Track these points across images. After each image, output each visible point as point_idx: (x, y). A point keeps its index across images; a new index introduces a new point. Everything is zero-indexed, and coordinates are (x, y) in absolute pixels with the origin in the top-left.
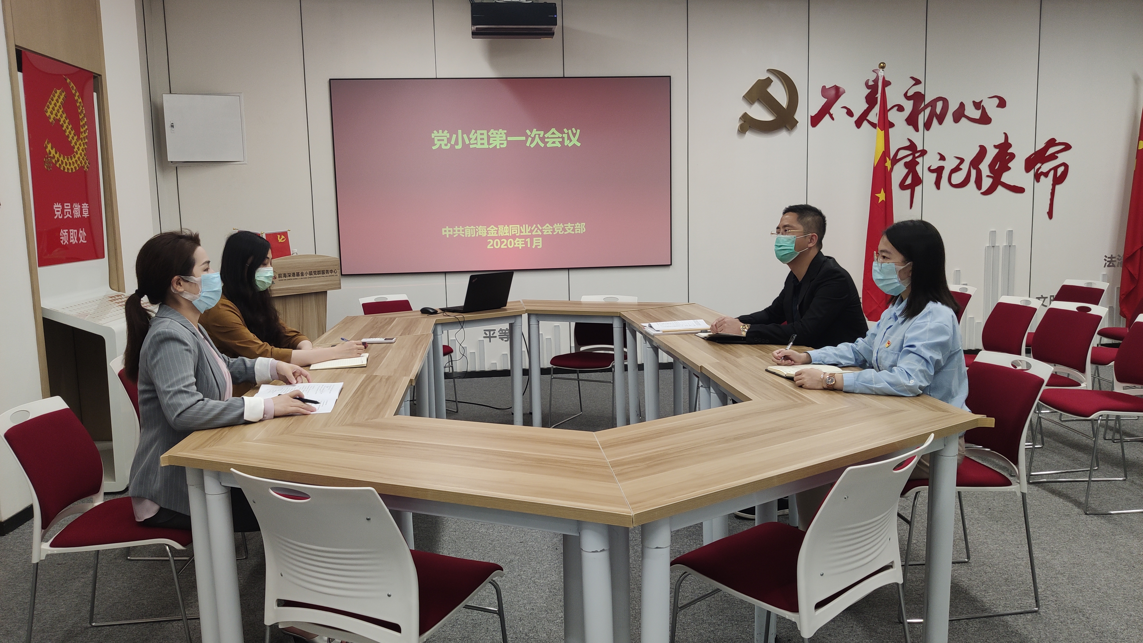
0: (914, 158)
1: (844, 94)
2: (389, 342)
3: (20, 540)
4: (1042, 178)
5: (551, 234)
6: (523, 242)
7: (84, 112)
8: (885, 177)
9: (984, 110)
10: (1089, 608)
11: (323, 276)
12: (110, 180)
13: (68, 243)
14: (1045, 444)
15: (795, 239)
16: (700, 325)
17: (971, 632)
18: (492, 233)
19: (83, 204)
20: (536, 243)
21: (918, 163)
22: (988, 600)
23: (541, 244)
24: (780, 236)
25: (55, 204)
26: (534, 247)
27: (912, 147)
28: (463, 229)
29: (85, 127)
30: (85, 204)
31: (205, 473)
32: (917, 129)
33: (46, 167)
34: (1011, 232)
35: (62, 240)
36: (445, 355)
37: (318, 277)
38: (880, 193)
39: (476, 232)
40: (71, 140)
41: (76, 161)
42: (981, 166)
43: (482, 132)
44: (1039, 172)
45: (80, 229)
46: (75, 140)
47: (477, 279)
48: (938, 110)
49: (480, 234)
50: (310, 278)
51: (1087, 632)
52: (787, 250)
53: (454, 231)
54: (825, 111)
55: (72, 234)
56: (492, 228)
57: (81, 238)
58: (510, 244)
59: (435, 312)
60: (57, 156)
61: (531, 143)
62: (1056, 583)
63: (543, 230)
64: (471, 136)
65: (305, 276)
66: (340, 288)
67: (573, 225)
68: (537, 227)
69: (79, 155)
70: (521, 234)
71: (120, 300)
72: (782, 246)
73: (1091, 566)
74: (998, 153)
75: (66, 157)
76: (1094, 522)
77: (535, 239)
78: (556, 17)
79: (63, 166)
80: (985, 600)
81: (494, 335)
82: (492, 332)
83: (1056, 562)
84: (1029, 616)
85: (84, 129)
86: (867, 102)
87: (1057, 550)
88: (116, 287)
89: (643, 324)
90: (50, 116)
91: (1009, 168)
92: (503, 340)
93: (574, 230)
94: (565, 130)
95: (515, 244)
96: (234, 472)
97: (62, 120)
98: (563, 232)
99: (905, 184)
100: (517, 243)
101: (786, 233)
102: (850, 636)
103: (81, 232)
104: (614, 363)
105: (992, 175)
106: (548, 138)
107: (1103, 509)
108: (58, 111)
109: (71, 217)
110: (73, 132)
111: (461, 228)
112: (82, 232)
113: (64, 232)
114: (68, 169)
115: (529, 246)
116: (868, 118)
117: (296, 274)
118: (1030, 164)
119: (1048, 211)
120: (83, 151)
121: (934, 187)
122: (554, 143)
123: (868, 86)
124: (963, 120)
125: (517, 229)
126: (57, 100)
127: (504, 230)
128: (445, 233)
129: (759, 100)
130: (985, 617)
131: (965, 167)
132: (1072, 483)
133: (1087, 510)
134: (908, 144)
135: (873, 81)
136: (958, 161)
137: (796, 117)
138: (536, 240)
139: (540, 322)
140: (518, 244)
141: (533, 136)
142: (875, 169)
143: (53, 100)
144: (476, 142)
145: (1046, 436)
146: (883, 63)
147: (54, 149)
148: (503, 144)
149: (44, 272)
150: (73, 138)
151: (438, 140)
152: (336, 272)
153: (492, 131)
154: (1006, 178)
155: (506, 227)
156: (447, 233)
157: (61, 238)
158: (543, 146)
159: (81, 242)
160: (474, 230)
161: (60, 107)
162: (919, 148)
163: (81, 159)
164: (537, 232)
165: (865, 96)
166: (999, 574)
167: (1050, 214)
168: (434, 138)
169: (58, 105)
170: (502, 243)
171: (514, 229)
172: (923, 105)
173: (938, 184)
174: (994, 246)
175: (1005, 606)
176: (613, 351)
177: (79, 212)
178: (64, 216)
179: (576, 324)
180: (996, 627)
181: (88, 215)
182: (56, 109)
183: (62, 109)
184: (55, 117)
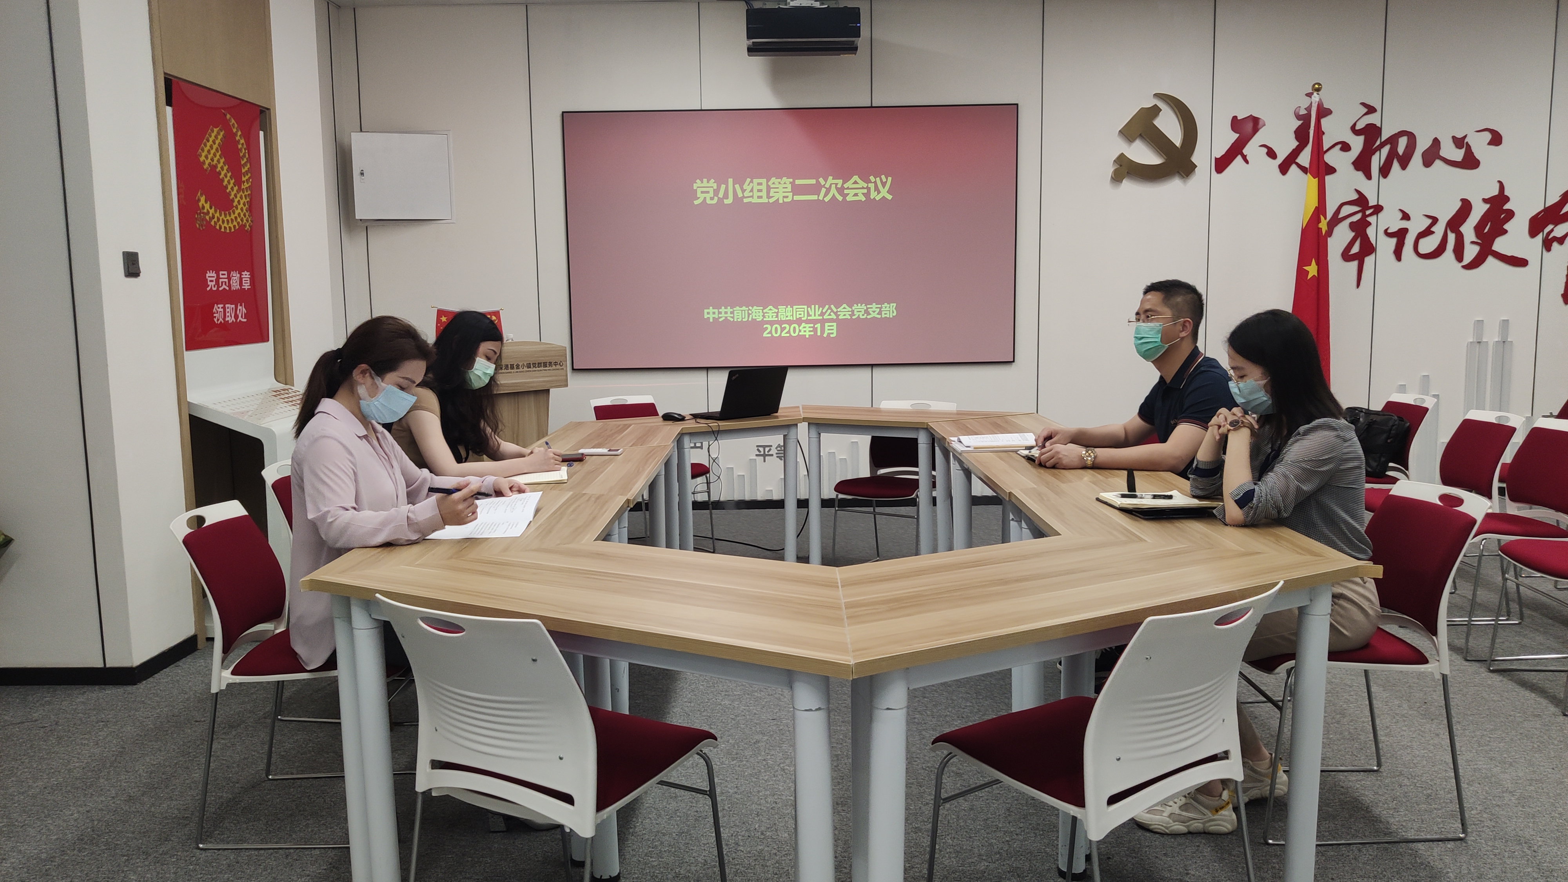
0: (1365, 216)
1: (1265, 128)
2: (613, 454)
3: (155, 691)
4: (1555, 245)
5: (849, 318)
6: (811, 329)
7: (247, 156)
8: (1319, 243)
9: (1469, 148)
10: (1539, 839)
11: (545, 370)
12: (278, 242)
13: (223, 322)
14: (1527, 620)
15: (1161, 328)
16: (1027, 440)
17: (1363, 861)
18: (770, 317)
19: (243, 273)
20: (829, 330)
21: (1369, 224)
22: (1397, 822)
23: (835, 331)
24: (1141, 324)
25: (208, 272)
26: (825, 335)
27: (1361, 201)
28: (732, 310)
29: (247, 175)
30: (246, 273)
31: (353, 602)
32: (1369, 176)
33: (198, 226)
34: (1505, 323)
35: (215, 317)
36: (694, 476)
37: (538, 371)
38: (1310, 264)
39: (749, 314)
40: (230, 192)
41: (236, 218)
42: (1462, 229)
43: (760, 181)
44: (1550, 237)
45: (239, 304)
46: (235, 191)
47: (737, 375)
48: (1401, 150)
49: (754, 318)
50: (528, 371)
51: (1530, 870)
52: (1151, 344)
53: (720, 313)
54: (1236, 151)
55: (229, 310)
56: (770, 310)
57: (240, 316)
58: (794, 331)
59: (682, 419)
60: (212, 211)
61: (825, 196)
62: (1499, 803)
63: (839, 313)
64: (745, 187)
65: (521, 370)
66: (567, 386)
67: (880, 306)
68: (830, 308)
69: (239, 210)
70: (809, 318)
71: (287, 396)
72: (1143, 338)
73: (1556, 784)
74: (1488, 209)
75: (223, 212)
77: (827, 324)
78: (860, 26)
79: (220, 225)
80: (1392, 820)
81: (770, 453)
82: (767, 449)
83: (1507, 776)
84: (1450, 845)
85: (247, 177)
86: (1297, 138)
87: (1511, 761)
88: (282, 378)
89: (952, 438)
90: (204, 161)
91: (1506, 232)
93: (880, 313)
94: (872, 178)
95: (800, 331)
96: (381, 600)
97: (219, 166)
98: (866, 315)
99: (1350, 254)
100: (803, 330)
101: (1148, 320)
102: (1193, 857)
103: (239, 307)
104: (919, 491)
105: (1479, 241)
106: (848, 188)
108: (215, 155)
109: (227, 288)
110: (232, 182)
111: (729, 310)
112: (241, 307)
113: (219, 308)
114: (225, 228)
115: (819, 334)
116: (1298, 161)
117: (509, 366)
118: (1536, 225)
119: (1563, 292)
120: (244, 205)
121: (1393, 257)
122: (856, 195)
123: (1298, 117)
124: (1438, 163)
125: (804, 311)
126: (214, 142)
127: (786, 312)
128: (708, 316)
129: (1141, 136)
130: (1386, 843)
131: (1439, 229)
132: (1555, 673)
134: (1355, 196)
135: (1305, 109)
136: (1429, 221)
137: (1195, 159)
138: (829, 326)
139: (821, 434)
140: (805, 331)
141: (827, 186)
142: (1304, 232)
143: (208, 141)
144: (751, 194)
146: (1319, 84)
147: (209, 202)
148: (787, 197)
149: (193, 358)
150: (232, 189)
151: (702, 192)
152: (561, 364)
153: (773, 179)
154: (1500, 245)
155: (789, 308)
156: (711, 316)
157: (215, 315)
158: (841, 200)
159: (240, 320)
160: (746, 311)
161: (217, 150)
162: (1372, 202)
163: (242, 215)
164: (830, 315)
165: (1294, 129)
166: (1419, 788)
168: (696, 190)
169: (215, 147)
170: (783, 329)
171: (800, 311)
172: (1378, 143)
173: (1398, 253)
174: (1479, 342)
175: (1419, 830)
176: (918, 475)
177: (238, 283)
178: (219, 287)
179: (873, 438)
180: (1400, 857)
181: (250, 287)
182: (212, 152)
183: (220, 152)
184: (210, 163)
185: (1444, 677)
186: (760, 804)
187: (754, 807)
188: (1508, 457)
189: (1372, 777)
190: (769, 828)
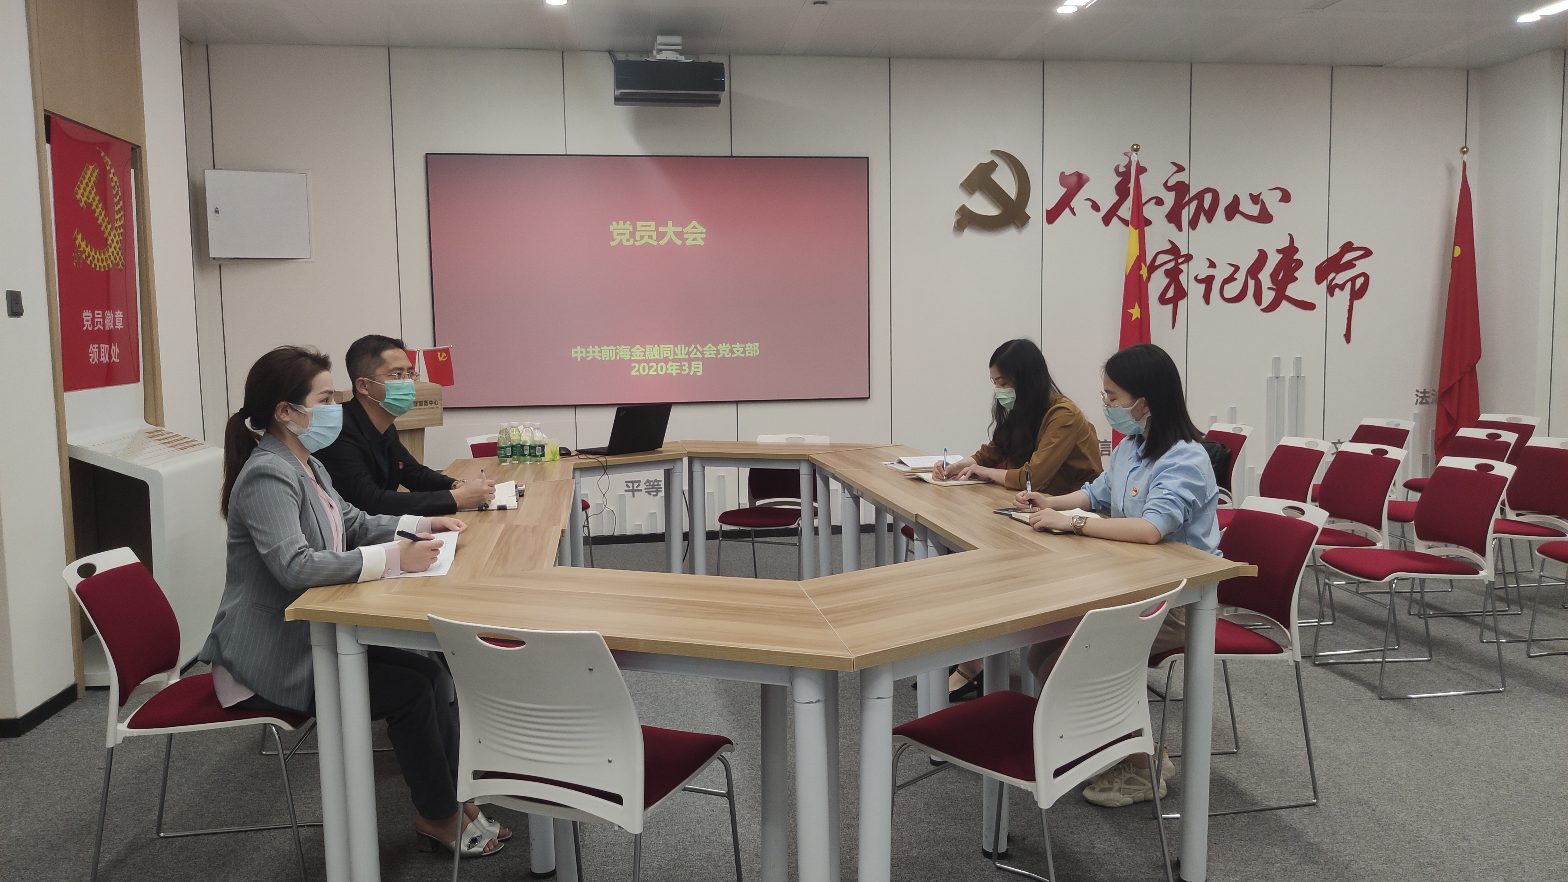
0: (1177, 264)
1: (1088, 183)
4: (1337, 290)
5: (715, 356)
6: (679, 367)
7: (120, 194)
8: (1141, 288)
9: (1263, 204)
10: (1376, 800)
12: (148, 281)
13: (98, 362)
14: (1337, 621)
18: (638, 356)
19: (116, 312)
20: (695, 368)
21: (1182, 271)
22: (1259, 793)
23: (701, 370)
25: (84, 311)
26: (692, 374)
27: (1174, 250)
28: (599, 349)
29: (120, 213)
30: (119, 312)
31: (338, 628)
32: (1180, 229)
33: (75, 264)
34: (1298, 360)
35: (91, 357)
38: (1133, 307)
39: (616, 353)
40: (104, 230)
41: (110, 256)
42: (1260, 276)
43: (625, 222)
44: (1333, 284)
45: (113, 344)
46: (109, 229)
47: (625, 412)
48: (1207, 205)
49: (622, 357)
51: (1372, 825)
53: (587, 352)
54: (1064, 203)
55: (103, 350)
56: (638, 349)
57: (113, 356)
58: (662, 369)
59: (574, 454)
60: (88, 250)
62: (1340, 774)
63: (705, 352)
66: (442, 424)
67: (744, 345)
68: (696, 347)
69: (113, 249)
70: (676, 357)
71: (161, 437)
73: (1382, 755)
74: (1281, 259)
75: (98, 251)
76: (1389, 708)
77: (693, 363)
78: (724, 81)
79: (95, 263)
80: (1255, 793)
81: (639, 488)
82: (636, 485)
84: (1306, 809)
85: (120, 215)
86: (1117, 193)
88: (150, 420)
90: (81, 199)
91: (1296, 279)
92: (650, 494)
93: (744, 352)
95: (667, 369)
97: (94, 204)
98: (730, 354)
99: (1166, 298)
100: (670, 368)
102: (1096, 833)
103: (113, 347)
104: (800, 521)
105: (1274, 287)
107: (1402, 693)
108: (90, 193)
109: (102, 328)
110: (106, 220)
111: (597, 349)
113: (94, 348)
114: (100, 267)
115: (686, 372)
116: (1118, 213)
118: (1321, 273)
119: (1345, 333)
120: (117, 243)
121: (1202, 301)
123: (1118, 174)
124: (1238, 217)
125: (671, 351)
126: (89, 179)
127: (653, 351)
128: (576, 355)
129: (980, 189)
130: (1254, 811)
131: (1241, 276)
133: (1384, 696)
134: (1168, 246)
135: (1124, 167)
136: (1233, 269)
137: (1028, 211)
138: (695, 365)
139: (706, 467)
140: (672, 370)
142: (1127, 278)
143: (84, 179)
145: (1338, 612)
146: (1137, 145)
147: (85, 240)
149: (69, 399)
150: (106, 227)
152: (436, 402)
154: (1292, 290)
155: (656, 348)
156: (579, 356)
157: (90, 355)
159: (113, 361)
160: (614, 351)
161: (92, 187)
162: (1183, 252)
163: (115, 254)
164: (696, 354)
165: (1115, 185)
167: (1348, 337)
169: (90, 184)
170: (650, 368)
171: (667, 350)
172: (1187, 198)
173: (1207, 298)
174: (1278, 377)
175: (1279, 800)
176: (800, 506)
177: (112, 322)
178: (94, 327)
179: (751, 469)
180: (1267, 822)
181: (122, 327)
182: (88, 189)
183: (95, 190)
184: (86, 201)
185: (1297, 663)
186: (698, 813)
187: (693, 816)
188: (1318, 478)
189: (1233, 758)
190: (712, 833)
